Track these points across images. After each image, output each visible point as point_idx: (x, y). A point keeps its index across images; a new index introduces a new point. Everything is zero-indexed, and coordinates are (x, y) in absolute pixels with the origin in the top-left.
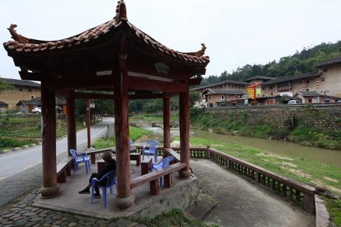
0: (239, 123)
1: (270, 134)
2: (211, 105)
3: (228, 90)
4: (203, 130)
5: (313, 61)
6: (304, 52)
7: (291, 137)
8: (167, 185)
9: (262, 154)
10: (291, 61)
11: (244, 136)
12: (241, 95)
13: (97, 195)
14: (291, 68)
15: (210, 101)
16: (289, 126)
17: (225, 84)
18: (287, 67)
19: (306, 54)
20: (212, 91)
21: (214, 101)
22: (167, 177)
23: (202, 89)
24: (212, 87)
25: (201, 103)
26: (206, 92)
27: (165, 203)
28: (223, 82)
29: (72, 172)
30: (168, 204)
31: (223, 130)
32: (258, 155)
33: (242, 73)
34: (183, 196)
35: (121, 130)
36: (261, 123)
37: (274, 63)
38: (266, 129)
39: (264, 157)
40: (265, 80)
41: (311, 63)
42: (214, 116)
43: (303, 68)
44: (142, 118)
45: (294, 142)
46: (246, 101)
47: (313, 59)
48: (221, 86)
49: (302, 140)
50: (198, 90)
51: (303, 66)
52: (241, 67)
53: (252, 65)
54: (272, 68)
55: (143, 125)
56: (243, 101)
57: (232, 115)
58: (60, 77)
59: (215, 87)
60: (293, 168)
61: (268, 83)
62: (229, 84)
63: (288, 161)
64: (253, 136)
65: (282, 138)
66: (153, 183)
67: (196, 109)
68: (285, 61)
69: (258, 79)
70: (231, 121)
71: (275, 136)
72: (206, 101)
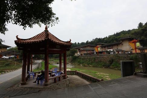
0: (92, 62)
1: (104, 66)
2: (82, 55)
3: (88, 48)
4: (78, 65)
5: (120, 37)
6: (117, 33)
7: (111, 67)
8: (59, 80)
9: (99, 73)
10: (112, 37)
11: (94, 67)
12: (94, 50)
13: (38, 83)
14: (112, 40)
15: (81, 53)
16: (110, 62)
17: (87, 46)
18: (111, 39)
19: (118, 34)
20: (82, 49)
21: (83, 53)
22: (59, 78)
23: (78, 48)
24: (82, 47)
25: (77, 54)
26: (80, 49)
27: (58, 85)
28: (87, 45)
29: (28, 79)
30: (59, 85)
31: (86, 65)
32: (97, 74)
33: (94, 41)
34: (64, 83)
35: (47, 64)
36: (101, 61)
37: (106, 37)
38: (102, 64)
39: (99, 74)
40: (102, 45)
41: (119, 38)
42: (83, 59)
43: (117, 40)
44: (52, 61)
45: (112, 68)
46: (95, 53)
47: (120, 36)
48: (85, 47)
49: (115, 68)
50: (77, 48)
51: (117, 39)
52: (94, 39)
53: (98, 38)
54: (105, 39)
55: (53, 63)
56: (94, 53)
57: (89, 59)
58: (29, 49)
59: (83, 47)
60: (108, 78)
61: (104, 46)
62: (89, 46)
63: (107, 75)
64: (97, 67)
65: (108, 67)
66: (55, 79)
67: (75, 56)
68: (110, 37)
69: (100, 44)
70: (89, 61)
71: (105, 67)
72: (80, 53)
